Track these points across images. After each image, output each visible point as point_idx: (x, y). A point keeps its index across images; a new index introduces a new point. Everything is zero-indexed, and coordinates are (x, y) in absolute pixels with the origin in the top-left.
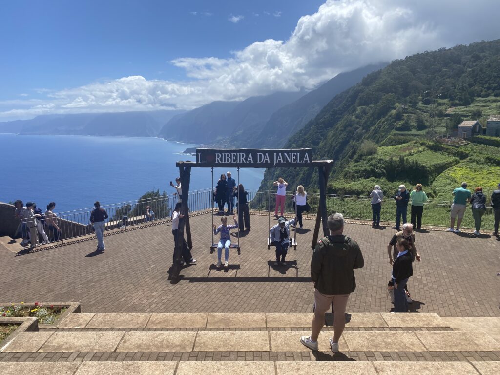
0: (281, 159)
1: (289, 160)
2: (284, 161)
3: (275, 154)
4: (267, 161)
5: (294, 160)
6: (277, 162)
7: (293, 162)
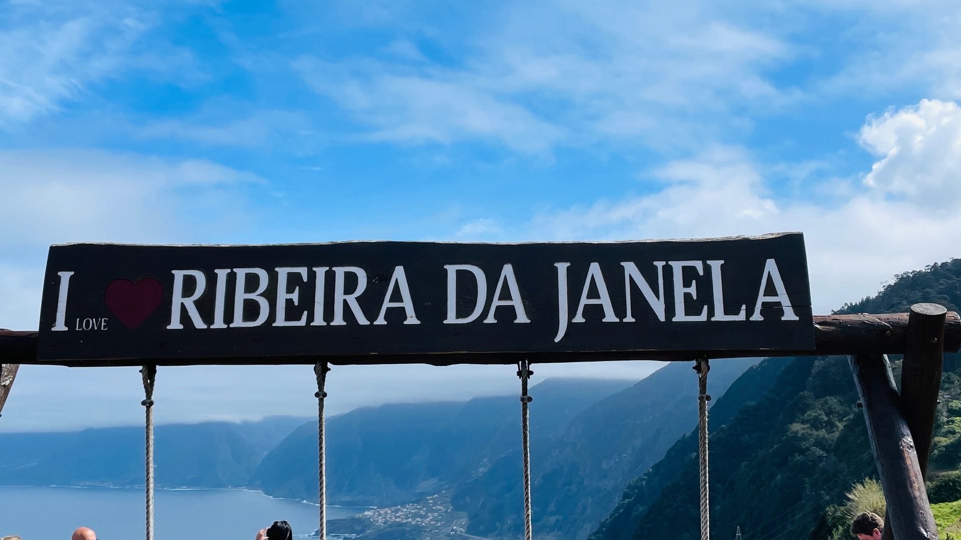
2: (620, 311)
3: (562, 269)
4: (506, 313)
5: (692, 307)
6: (579, 319)
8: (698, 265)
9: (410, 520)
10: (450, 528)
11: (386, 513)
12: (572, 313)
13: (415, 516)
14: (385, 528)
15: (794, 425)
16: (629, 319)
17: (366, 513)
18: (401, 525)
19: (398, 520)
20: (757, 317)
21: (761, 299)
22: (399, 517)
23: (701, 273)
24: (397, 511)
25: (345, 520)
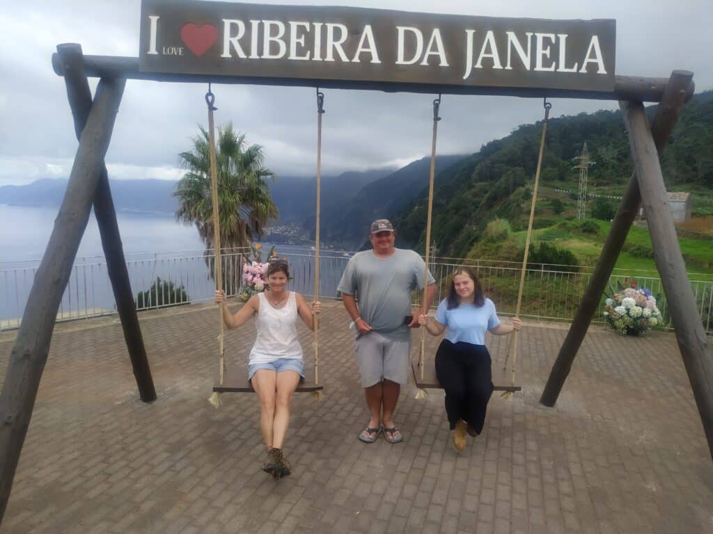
0: (495, 55)
1: (526, 62)
2: (503, 63)
3: (470, 34)
4: (434, 60)
5: (546, 62)
6: (479, 65)
7: (539, 67)
8: (552, 36)
12: (475, 61)
16: (509, 67)
20: (583, 70)
21: (587, 60)
23: (554, 42)
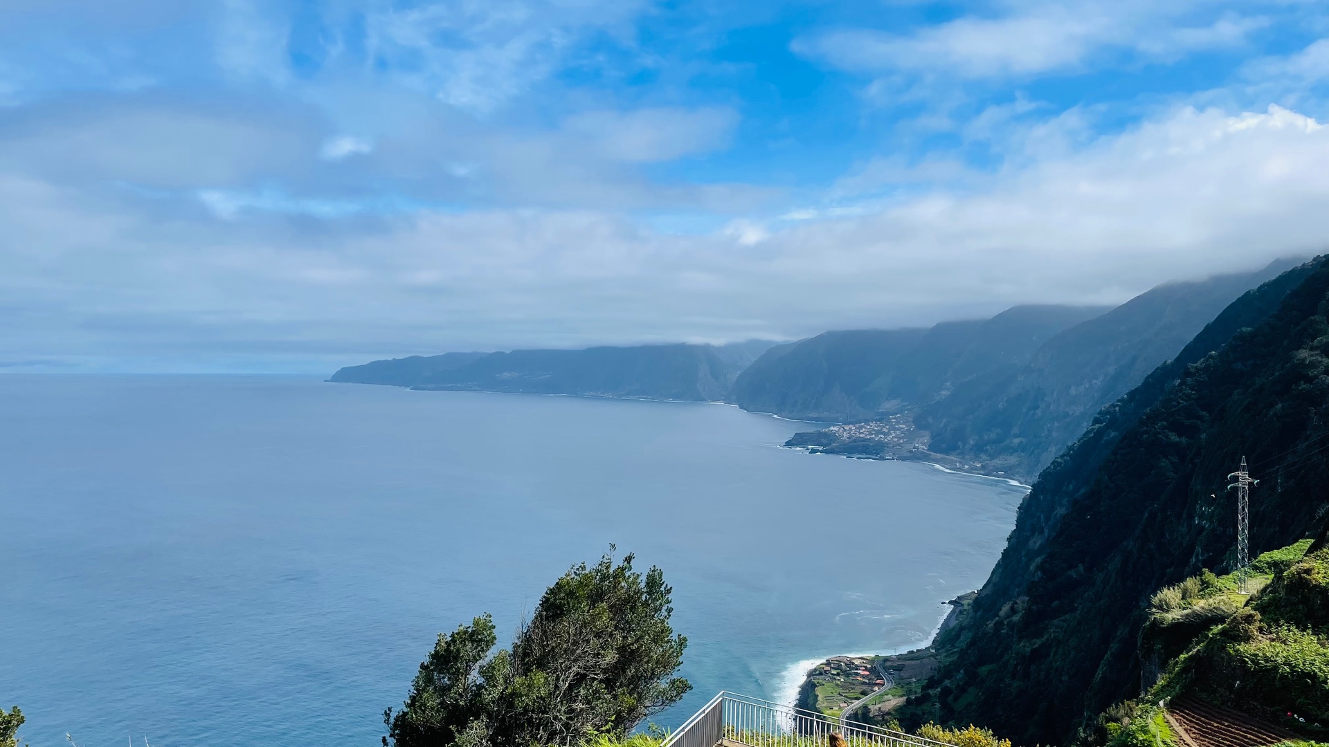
9: (873, 436)
10: (913, 445)
11: (850, 429)
13: (878, 433)
14: (851, 442)
15: (1301, 351)
17: (832, 428)
18: (864, 440)
19: (861, 436)
22: (862, 433)
24: (861, 428)
25: (812, 434)
